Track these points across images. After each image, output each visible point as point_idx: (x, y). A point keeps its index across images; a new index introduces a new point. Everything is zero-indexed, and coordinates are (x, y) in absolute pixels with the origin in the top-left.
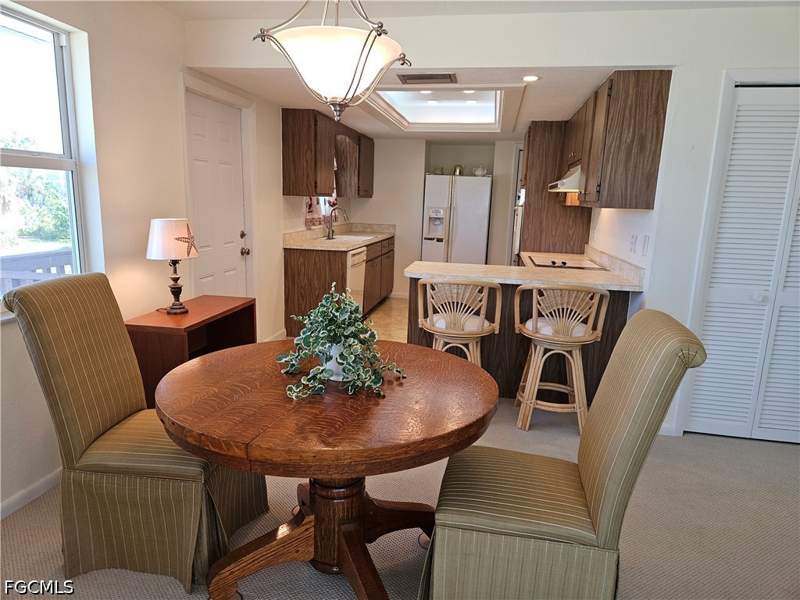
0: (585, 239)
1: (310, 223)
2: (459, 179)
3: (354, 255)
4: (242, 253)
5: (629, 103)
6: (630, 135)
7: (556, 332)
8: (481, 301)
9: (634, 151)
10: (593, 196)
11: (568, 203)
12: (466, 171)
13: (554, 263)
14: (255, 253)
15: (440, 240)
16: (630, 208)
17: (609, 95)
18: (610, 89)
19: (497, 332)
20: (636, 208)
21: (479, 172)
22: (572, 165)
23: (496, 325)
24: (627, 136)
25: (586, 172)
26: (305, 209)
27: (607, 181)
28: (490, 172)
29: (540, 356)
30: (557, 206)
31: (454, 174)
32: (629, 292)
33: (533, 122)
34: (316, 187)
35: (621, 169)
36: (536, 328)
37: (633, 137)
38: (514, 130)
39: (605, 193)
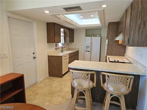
0: (125, 52)
1: (56, 49)
2: (93, 38)
3: (64, 57)
4: (34, 58)
5: (139, 10)
6: (140, 21)
7: (114, 90)
8: (88, 78)
9: (142, 26)
10: (126, 42)
11: (119, 43)
12: (95, 35)
13: (115, 61)
14: (37, 58)
15: (89, 51)
16: (141, 46)
17: (131, 8)
18: (132, 6)
19: (95, 86)
20: (143, 46)
21: (98, 36)
22: (120, 33)
23: (95, 84)
24: (139, 22)
25: (124, 35)
26: (55, 46)
27: (132, 38)
28: (100, 36)
29: (109, 97)
30: (116, 44)
31: (92, 36)
32: (140, 75)
33: (109, 22)
34: (55, 41)
35: (137, 33)
36: (108, 87)
37: (141, 21)
38: (105, 25)
39: (131, 42)
